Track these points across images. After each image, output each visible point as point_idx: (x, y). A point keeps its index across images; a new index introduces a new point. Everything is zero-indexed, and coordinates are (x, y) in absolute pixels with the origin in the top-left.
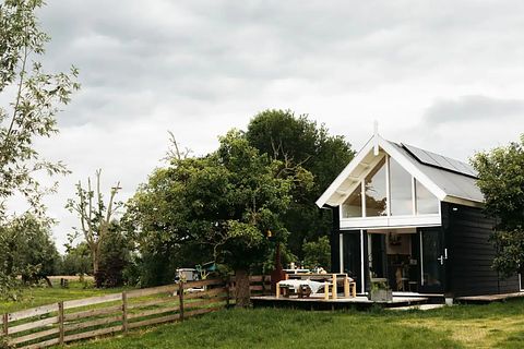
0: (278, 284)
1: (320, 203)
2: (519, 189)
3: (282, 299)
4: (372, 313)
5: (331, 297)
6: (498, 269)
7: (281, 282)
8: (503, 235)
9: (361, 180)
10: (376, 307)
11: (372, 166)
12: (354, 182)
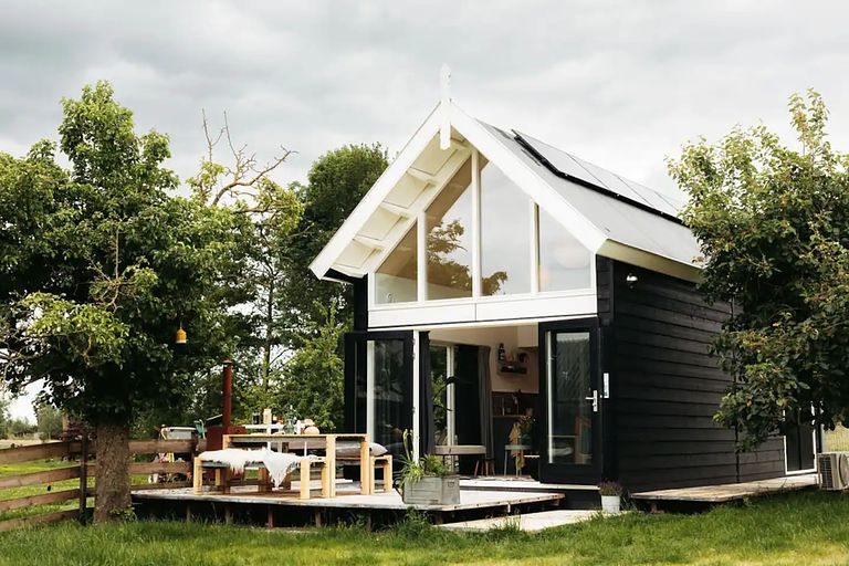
0: (197, 461)
1: (319, 267)
2: (786, 224)
3: (206, 496)
4: (400, 538)
5: (317, 492)
6: (732, 422)
7: (207, 456)
8: (745, 338)
9: (417, 212)
10: (414, 521)
11: (442, 180)
12: (402, 219)
